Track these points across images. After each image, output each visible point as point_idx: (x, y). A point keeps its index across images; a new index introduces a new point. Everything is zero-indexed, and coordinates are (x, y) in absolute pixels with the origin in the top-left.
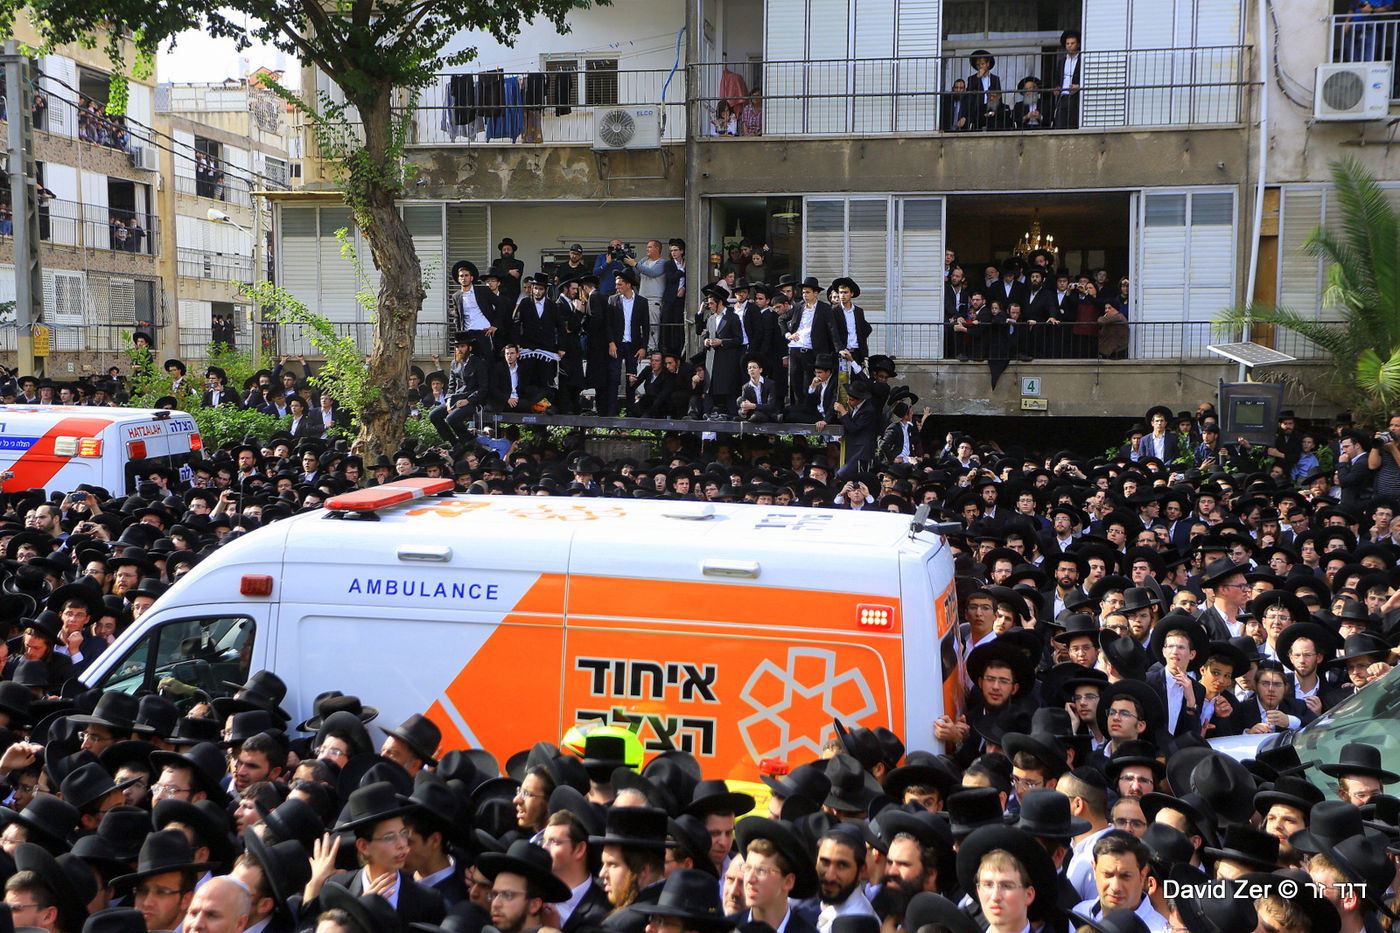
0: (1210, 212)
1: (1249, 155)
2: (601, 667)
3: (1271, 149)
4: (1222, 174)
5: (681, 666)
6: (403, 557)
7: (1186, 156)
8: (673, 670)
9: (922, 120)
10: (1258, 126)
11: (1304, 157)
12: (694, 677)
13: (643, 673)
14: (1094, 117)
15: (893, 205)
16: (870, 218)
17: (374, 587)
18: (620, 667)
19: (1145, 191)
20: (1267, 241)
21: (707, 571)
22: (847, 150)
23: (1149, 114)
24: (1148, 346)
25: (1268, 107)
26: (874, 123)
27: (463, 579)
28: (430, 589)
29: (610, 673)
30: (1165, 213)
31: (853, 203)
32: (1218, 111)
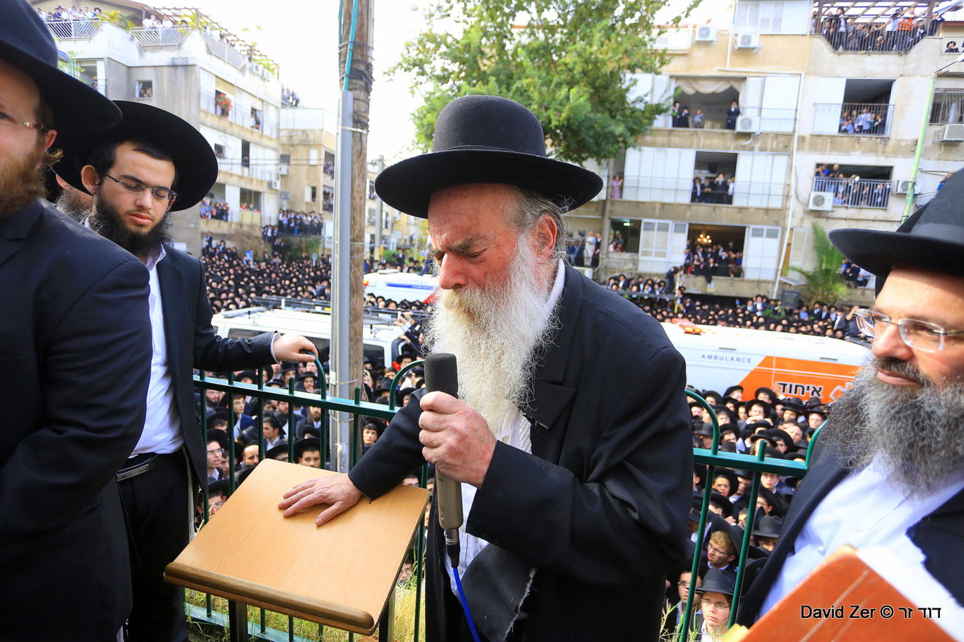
0: (772, 234)
1: (785, 217)
2: (785, 385)
3: (793, 216)
4: (776, 223)
5: (811, 386)
6: (720, 348)
7: (766, 217)
8: (808, 387)
9: (686, 198)
10: (789, 209)
11: (802, 219)
12: (815, 390)
13: (798, 388)
14: (737, 202)
15: (671, 224)
16: (664, 228)
17: (710, 357)
18: (791, 385)
19: (752, 227)
20: (789, 245)
21: (822, 358)
22: (658, 206)
23: (755, 203)
24: (749, 274)
25: (792, 203)
26: (669, 198)
27: (741, 357)
28: (729, 358)
29: (787, 387)
30: (757, 233)
31: (659, 224)
32: (776, 203)
